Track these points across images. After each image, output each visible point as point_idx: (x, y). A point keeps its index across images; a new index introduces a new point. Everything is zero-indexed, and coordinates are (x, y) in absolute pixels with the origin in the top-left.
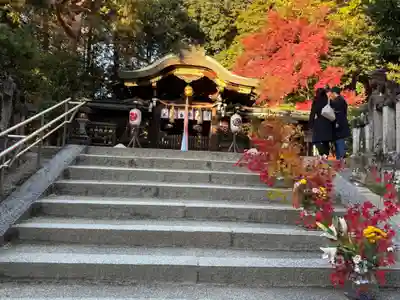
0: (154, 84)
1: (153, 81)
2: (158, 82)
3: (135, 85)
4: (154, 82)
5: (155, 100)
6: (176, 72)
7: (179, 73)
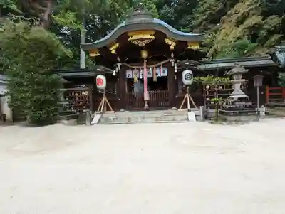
0: (113, 52)
1: (111, 49)
2: (116, 50)
3: (99, 55)
4: (113, 50)
5: (119, 64)
6: (130, 38)
7: (133, 38)
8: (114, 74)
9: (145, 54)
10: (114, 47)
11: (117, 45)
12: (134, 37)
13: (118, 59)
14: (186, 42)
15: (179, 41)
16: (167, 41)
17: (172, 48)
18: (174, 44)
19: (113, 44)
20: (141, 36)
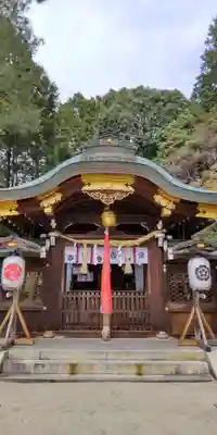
0: (48, 210)
1: (45, 204)
2: (56, 206)
3: (15, 213)
4: (48, 205)
5: (53, 235)
6: (85, 188)
7: (91, 188)
8: (43, 255)
9: (109, 219)
10: (52, 201)
11: (59, 197)
12: (94, 187)
13: (53, 224)
14: (195, 204)
15: (182, 201)
16: (158, 199)
17: (167, 212)
18: (172, 206)
19: (48, 195)
20: (107, 186)
